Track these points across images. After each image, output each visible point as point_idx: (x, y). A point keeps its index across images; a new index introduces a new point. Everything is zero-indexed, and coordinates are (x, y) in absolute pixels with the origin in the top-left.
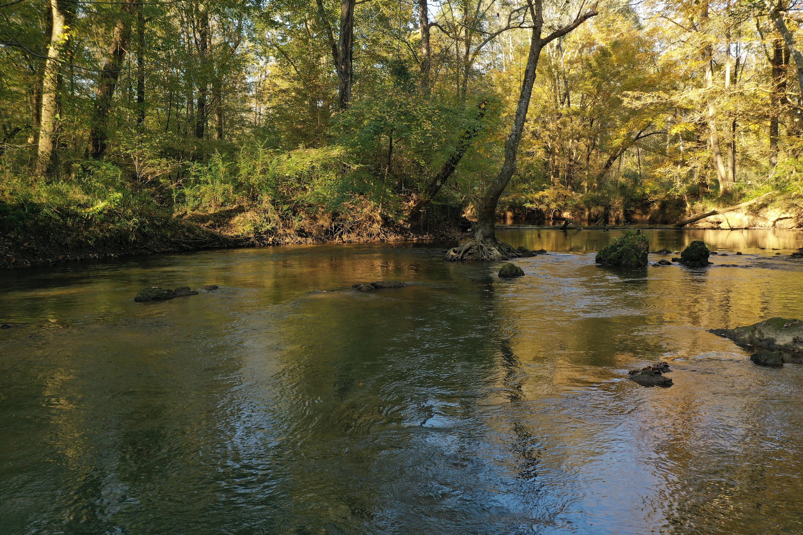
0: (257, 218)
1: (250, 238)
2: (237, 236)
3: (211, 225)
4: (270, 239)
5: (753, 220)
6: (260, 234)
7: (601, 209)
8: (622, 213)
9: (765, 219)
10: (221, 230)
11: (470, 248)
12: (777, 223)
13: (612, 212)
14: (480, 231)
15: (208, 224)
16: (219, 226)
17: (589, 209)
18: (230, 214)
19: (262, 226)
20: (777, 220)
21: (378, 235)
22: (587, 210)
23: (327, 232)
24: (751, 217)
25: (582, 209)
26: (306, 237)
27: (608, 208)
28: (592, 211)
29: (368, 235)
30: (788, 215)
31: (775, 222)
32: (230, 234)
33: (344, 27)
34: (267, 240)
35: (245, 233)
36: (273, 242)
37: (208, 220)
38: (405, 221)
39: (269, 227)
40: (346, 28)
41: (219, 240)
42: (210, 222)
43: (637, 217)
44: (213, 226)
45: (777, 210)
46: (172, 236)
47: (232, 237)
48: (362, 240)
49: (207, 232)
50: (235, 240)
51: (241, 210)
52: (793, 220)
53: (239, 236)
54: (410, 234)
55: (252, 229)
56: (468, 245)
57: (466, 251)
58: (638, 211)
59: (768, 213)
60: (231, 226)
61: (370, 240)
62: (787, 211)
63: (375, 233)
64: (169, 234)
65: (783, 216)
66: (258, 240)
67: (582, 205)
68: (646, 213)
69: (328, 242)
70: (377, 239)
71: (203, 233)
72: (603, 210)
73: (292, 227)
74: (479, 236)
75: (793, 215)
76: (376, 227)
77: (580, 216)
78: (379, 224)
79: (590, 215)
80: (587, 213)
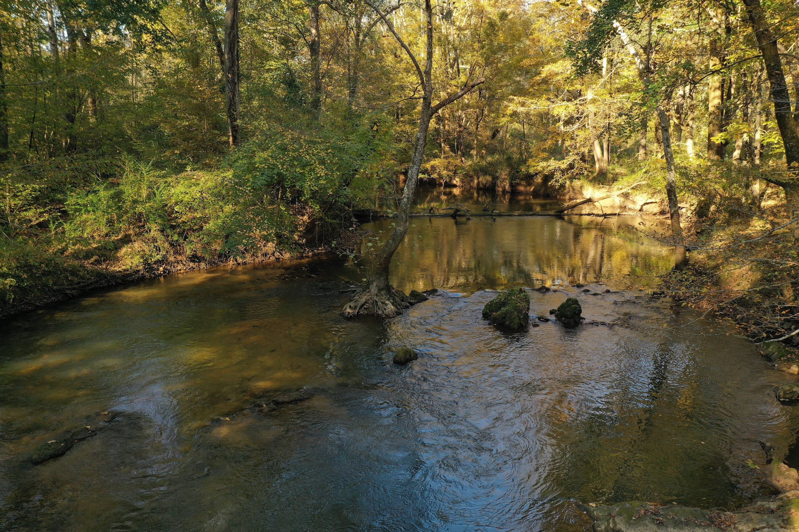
0: (146, 248)
1: (139, 271)
2: (125, 270)
3: (96, 261)
4: (161, 269)
5: (624, 202)
6: (149, 264)
7: (489, 178)
8: (508, 185)
9: (634, 202)
10: (108, 264)
11: (366, 302)
12: (644, 207)
13: (498, 182)
14: (375, 284)
15: (92, 260)
16: (104, 261)
17: (478, 178)
18: (117, 247)
19: (151, 256)
20: (644, 204)
21: (273, 254)
22: (476, 178)
23: (220, 256)
24: (622, 199)
25: (471, 177)
26: (200, 262)
27: (495, 178)
28: (480, 179)
29: (263, 255)
30: (653, 200)
31: (642, 206)
32: (116, 268)
33: (229, 34)
34: (158, 270)
35: (134, 265)
36: (164, 272)
37: (93, 255)
38: (299, 236)
39: (159, 257)
40: (232, 35)
41: (105, 277)
42: (95, 258)
43: (522, 188)
44: (98, 262)
45: (645, 195)
46: (54, 284)
47: (120, 272)
48: (257, 260)
49: (92, 272)
50: (123, 276)
51: (126, 240)
52: (658, 205)
53: (127, 270)
54: (305, 250)
55: (142, 260)
56: (363, 300)
57: (362, 306)
58: (523, 183)
59: (637, 197)
60: (117, 259)
61: (266, 260)
62: (652, 196)
63: (270, 252)
64: (51, 282)
65: (649, 201)
66: (147, 272)
67: (471, 173)
68: (530, 185)
69: (222, 264)
70: (272, 258)
71: (88, 273)
72: (491, 179)
73: (183, 253)
74: (374, 289)
75: (657, 200)
76: (271, 246)
77: (470, 184)
78: (273, 243)
79: (478, 183)
80: (476, 181)
